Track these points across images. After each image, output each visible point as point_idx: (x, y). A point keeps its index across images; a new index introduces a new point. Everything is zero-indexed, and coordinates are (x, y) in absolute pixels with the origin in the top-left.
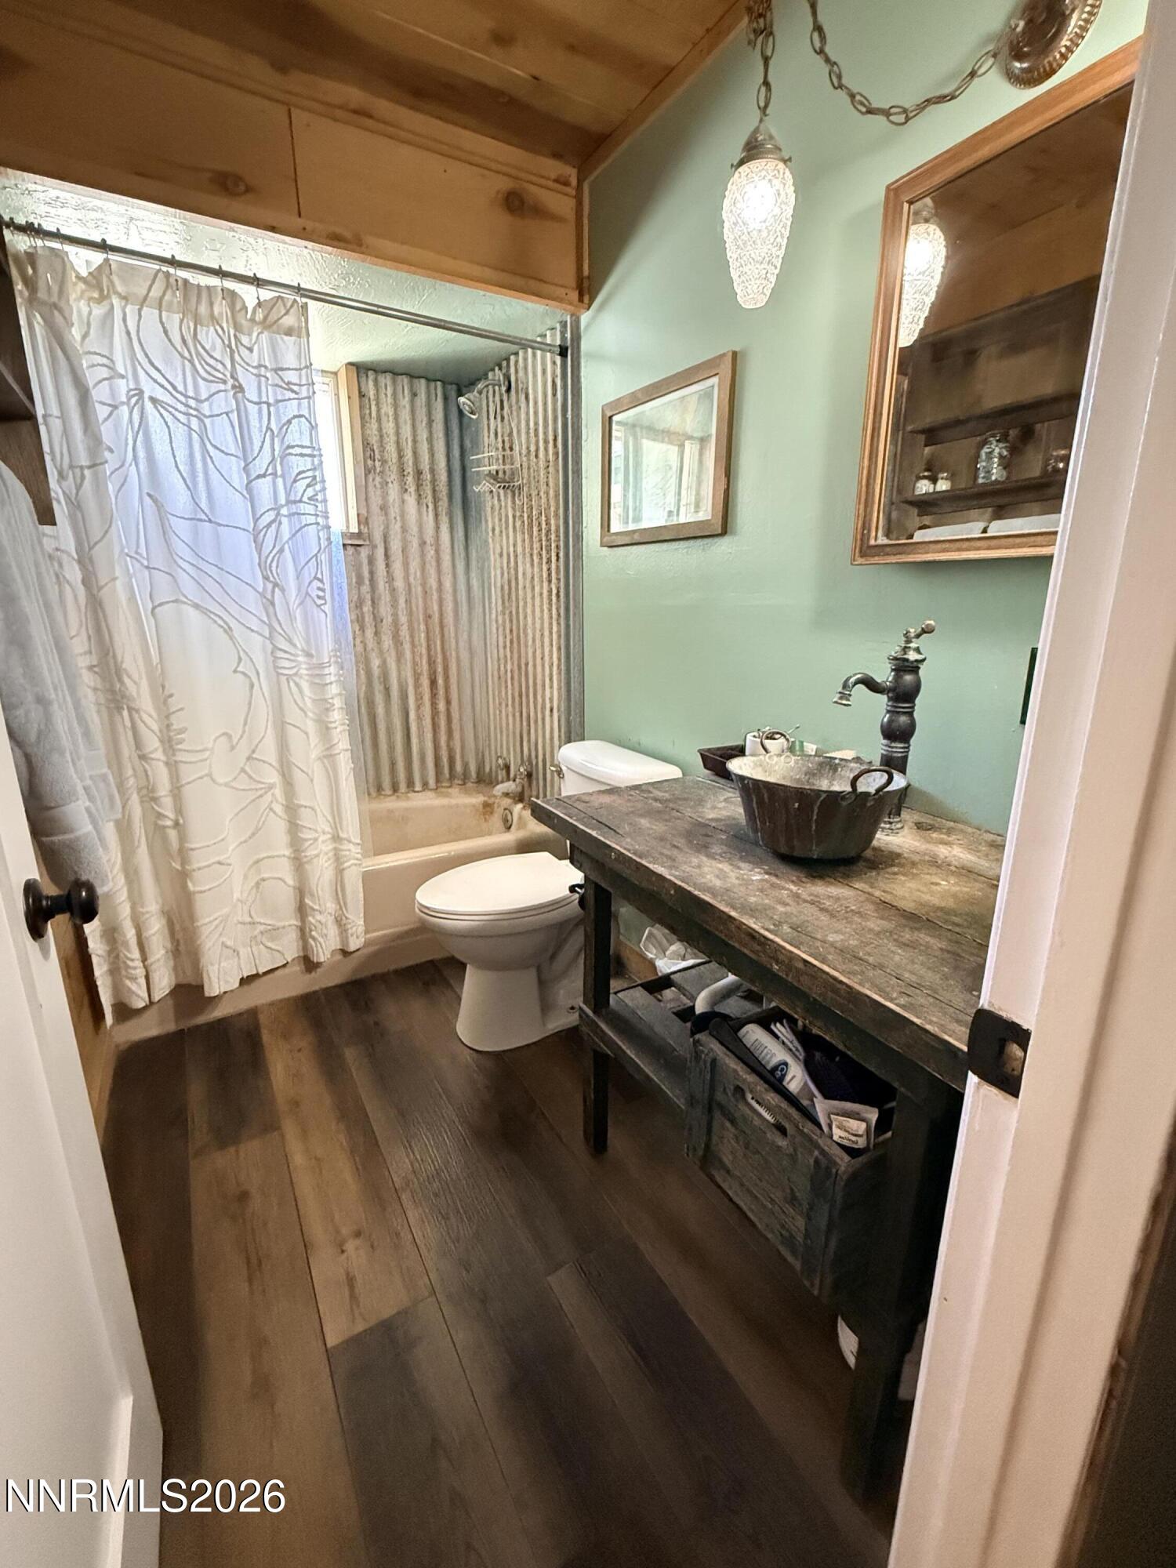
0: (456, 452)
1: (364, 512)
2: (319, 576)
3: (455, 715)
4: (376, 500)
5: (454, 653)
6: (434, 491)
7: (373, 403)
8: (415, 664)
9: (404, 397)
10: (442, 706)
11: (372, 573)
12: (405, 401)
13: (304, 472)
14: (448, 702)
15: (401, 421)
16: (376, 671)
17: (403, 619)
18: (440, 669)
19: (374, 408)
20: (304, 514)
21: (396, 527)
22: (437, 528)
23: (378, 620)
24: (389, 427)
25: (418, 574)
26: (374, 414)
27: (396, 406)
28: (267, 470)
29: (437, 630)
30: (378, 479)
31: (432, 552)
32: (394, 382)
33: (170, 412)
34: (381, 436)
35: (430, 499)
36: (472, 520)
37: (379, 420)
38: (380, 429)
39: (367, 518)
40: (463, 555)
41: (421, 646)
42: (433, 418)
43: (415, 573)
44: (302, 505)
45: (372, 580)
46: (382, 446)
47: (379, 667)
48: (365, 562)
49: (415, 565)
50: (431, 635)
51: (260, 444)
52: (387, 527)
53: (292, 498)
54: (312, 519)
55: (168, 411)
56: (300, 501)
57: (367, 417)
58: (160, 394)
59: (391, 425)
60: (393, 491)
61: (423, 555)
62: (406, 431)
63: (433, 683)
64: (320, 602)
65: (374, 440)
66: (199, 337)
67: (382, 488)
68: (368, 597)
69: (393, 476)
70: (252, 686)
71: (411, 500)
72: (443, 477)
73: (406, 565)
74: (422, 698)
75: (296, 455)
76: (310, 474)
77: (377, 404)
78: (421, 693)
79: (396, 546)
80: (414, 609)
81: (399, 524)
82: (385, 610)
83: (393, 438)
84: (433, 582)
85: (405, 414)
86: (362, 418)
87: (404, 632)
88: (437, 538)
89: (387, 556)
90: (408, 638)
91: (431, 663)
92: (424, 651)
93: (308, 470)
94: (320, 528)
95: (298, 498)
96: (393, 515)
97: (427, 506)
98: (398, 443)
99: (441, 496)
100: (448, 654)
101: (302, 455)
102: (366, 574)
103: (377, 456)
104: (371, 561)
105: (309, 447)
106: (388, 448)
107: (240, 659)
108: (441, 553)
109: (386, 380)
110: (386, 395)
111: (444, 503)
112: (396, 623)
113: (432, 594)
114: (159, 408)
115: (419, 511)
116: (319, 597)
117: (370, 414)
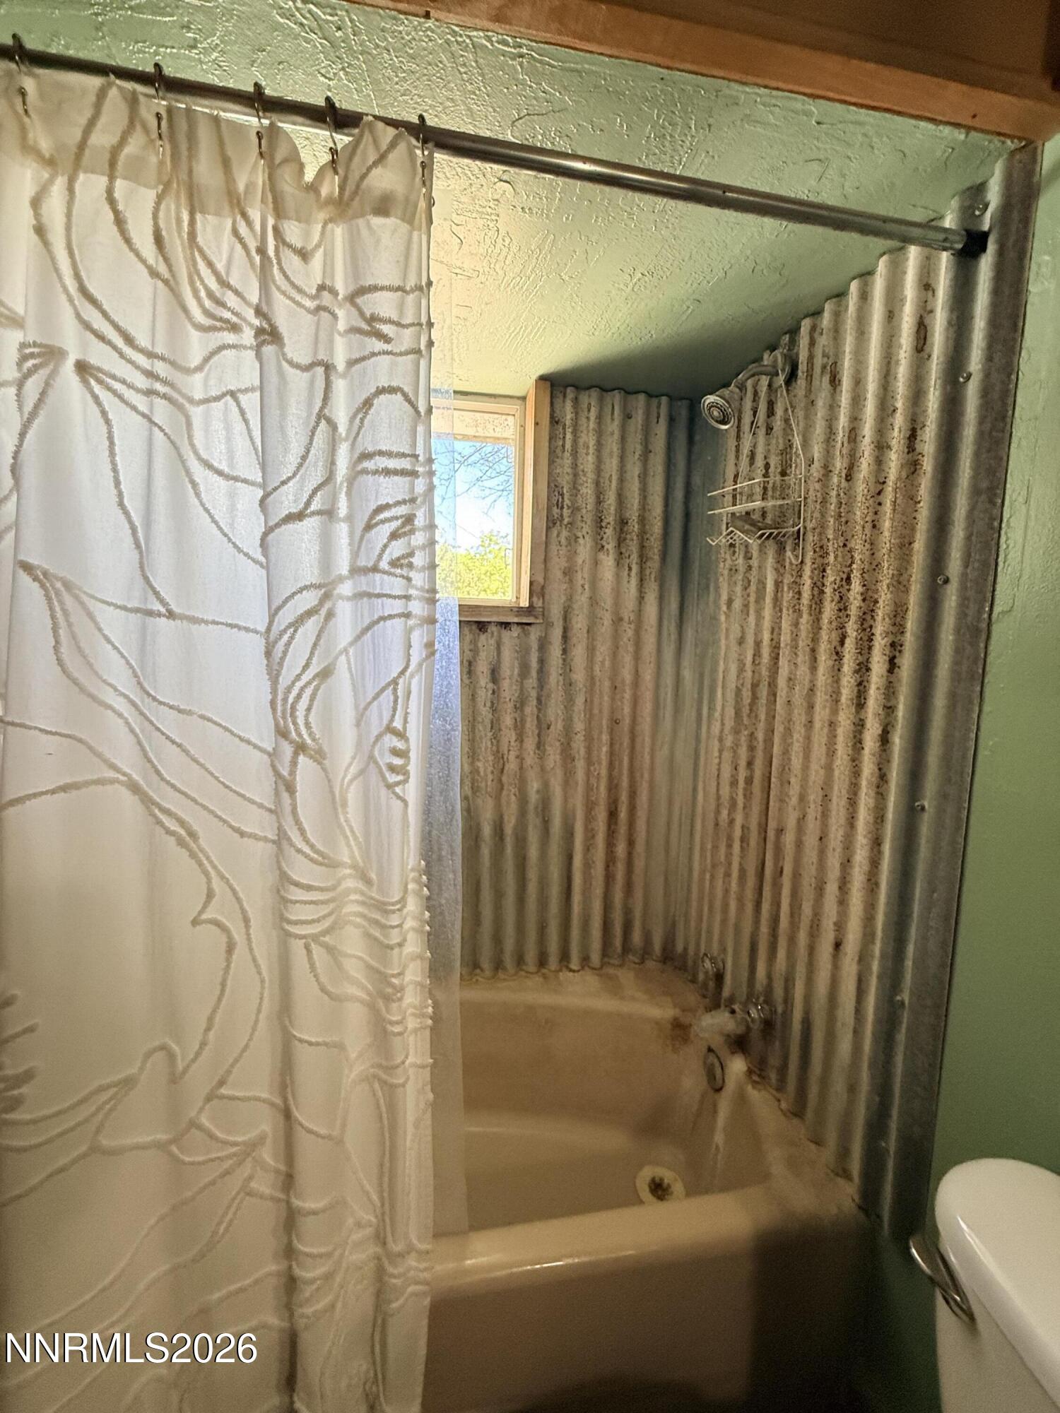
0: (679, 494)
1: (540, 579)
2: (398, 724)
3: (639, 864)
4: (558, 564)
5: (646, 776)
6: (642, 547)
7: (569, 431)
8: (589, 788)
9: (613, 419)
10: (621, 849)
11: (542, 661)
12: (613, 427)
13: (387, 507)
14: (631, 843)
15: (605, 452)
16: (533, 797)
17: (579, 726)
18: (624, 797)
19: (569, 436)
20: (379, 596)
21: (582, 600)
22: (641, 598)
23: (543, 726)
24: (588, 462)
25: (607, 663)
26: (568, 446)
27: (600, 433)
28: (308, 504)
29: (626, 741)
30: (565, 533)
31: (630, 633)
32: (601, 401)
33: (115, 393)
34: (575, 475)
35: (635, 557)
36: (693, 588)
37: (575, 453)
38: (575, 466)
39: (543, 587)
40: (674, 637)
41: (600, 763)
42: (650, 447)
43: (603, 662)
44: (378, 576)
45: (542, 671)
46: (575, 488)
47: (538, 792)
48: (535, 646)
49: (603, 650)
50: (617, 747)
51: (302, 451)
52: (570, 598)
53: (362, 562)
54: (396, 606)
55: (109, 389)
56: (375, 569)
57: (559, 451)
58: (100, 356)
59: (591, 458)
60: (584, 549)
61: (616, 636)
62: (612, 465)
63: (613, 815)
64: (392, 778)
65: (565, 481)
66: (199, 239)
67: (569, 544)
68: (534, 694)
69: (586, 528)
70: (230, 948)
71: (608, 561)
72: (657, 527)
73: (591, 650)
74: (593, 837)
75: (376, 472)
76: (402, 510)
77: (575, 432)
78: (593, 829)
79: (579, 623)
80: (596, 711)
81: (587, 593)
82: (554, 711)
83: (591, 476)
84: (627, 674)
85: (612, 445)
86: (552, 452)
87: (579, 744)
88: (639, 612)
89: (565, 637)
90: (582, 751)
91: (613, 787)
92: (604, 772)
93: (398, 503)
94: (411, 622)
95: (370, 564)
96: (581, 582)
97: (630, 569)
98: (597, 484)
99: (650, 554)
100: (638, 775)
101: (387, 472)
102: (534, 664)
103: (567, 502)
104: (543, 645)
105: (404, 455)
106: (584, 490)
107: (210, 895)
108: (643, 633)
109: (590, 399)
110: (588, 418)
111: (654, 564)
112: (568, 731)
113: (624, 691)
114: (93, 382)
115: (618, 577)
116: (392, 768)
117: (563, 446)
